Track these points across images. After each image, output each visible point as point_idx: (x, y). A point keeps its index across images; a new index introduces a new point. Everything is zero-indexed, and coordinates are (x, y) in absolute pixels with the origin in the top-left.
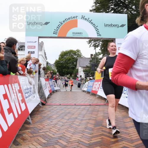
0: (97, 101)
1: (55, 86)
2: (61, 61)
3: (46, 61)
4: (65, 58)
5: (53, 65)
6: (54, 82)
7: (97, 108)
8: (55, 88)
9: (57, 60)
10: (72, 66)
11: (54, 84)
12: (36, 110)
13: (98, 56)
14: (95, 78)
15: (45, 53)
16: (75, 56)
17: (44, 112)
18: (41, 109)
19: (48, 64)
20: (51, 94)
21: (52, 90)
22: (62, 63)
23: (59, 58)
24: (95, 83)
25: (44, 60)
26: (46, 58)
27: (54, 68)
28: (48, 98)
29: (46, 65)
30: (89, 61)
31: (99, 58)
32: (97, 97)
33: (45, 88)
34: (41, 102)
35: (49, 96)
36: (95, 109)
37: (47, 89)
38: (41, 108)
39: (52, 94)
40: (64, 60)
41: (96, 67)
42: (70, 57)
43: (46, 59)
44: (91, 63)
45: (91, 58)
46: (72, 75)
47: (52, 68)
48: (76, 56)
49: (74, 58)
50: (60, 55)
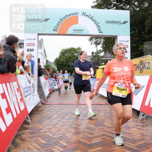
0: (98, 100)
1: (55, 85)
2: (62, 59)
3: (46, 59)
4: (66, 56)
5: (53, 63)
6: (54, 80)
7: (98, 107)
8: (55, 87)
9: (57, 58)
10: (72, 64)
11: (54, 83)
12: (36, 110)
13: (99, 54)
14: (96, 76)
15: (45, 51)
16: (75, 54)
17: (43, 112)
18: (40, 109)
19: (48, 62)
20: (50, 93)
21: (52, 89)
22: (62, 61)
23: (60, 56)
24: (96, 81)
25: (44, 58)
26: (46, 56)
27: (54, 67)
28: (48, 97)
29: (46, 63)
30: (90, 60)
31: (101, 56)
32: (98, 96)
33: (45, 86)
34: (40, 101)
35: (49, 96)
36: (97, 108)
37: (47, 88)
38: (41, 107)
39: (52, 93)
40: (65, 58)
41: (97, 66)
42: (70, 55)
43: (45, 58)
44: (93, 61)
45: (93, 56)
46: (73, 74)
47: (52, 66)
48: (77, 54)
49: (74, 56)
50: (61, 53)
